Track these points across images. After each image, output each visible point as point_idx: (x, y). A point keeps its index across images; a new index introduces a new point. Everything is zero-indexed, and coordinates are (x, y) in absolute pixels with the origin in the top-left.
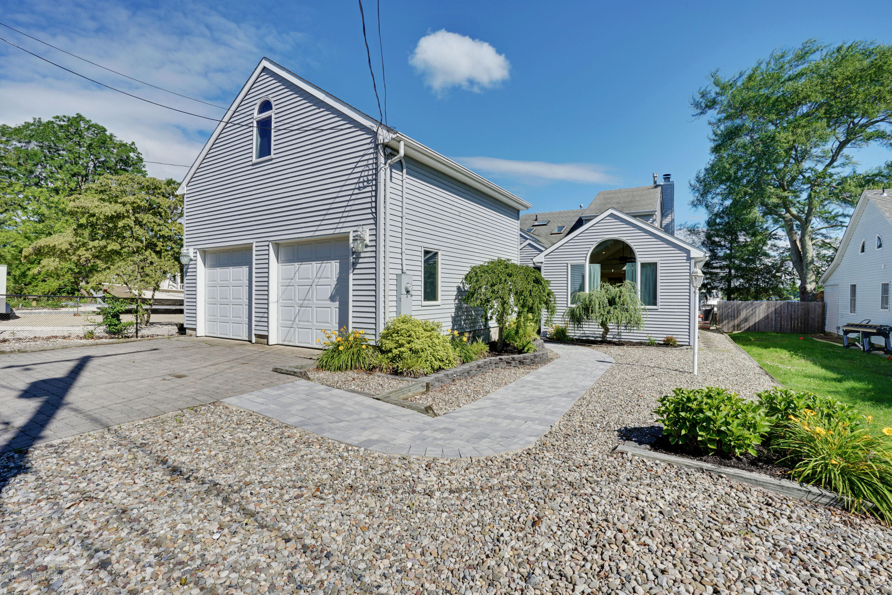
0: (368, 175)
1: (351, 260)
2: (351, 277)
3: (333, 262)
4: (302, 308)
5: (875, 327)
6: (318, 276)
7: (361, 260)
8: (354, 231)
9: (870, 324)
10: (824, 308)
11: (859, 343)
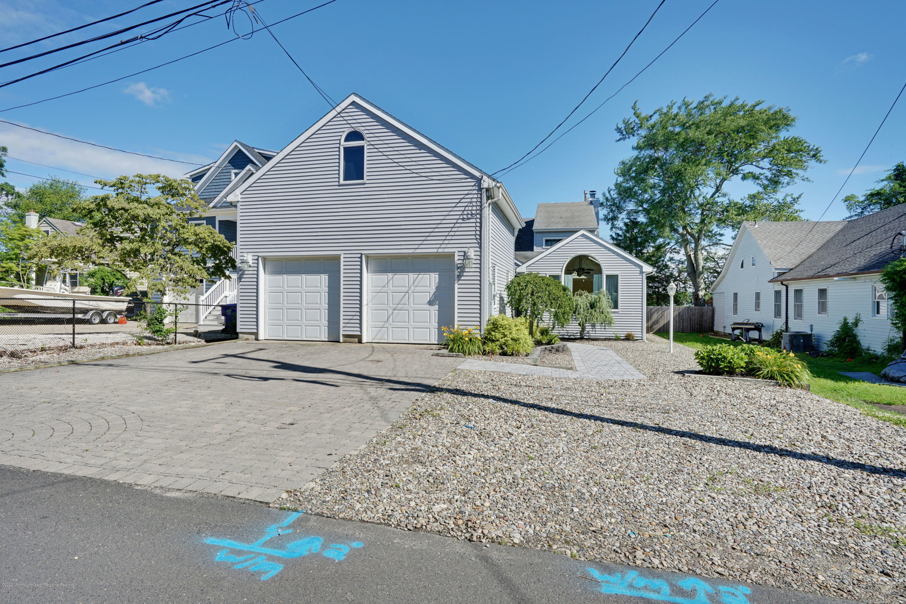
0: (472, 210)
1: (457, 273)
2: (456, 286)
3: (432, 274)
4: (395, 311)
5: (753, 324)
6: (415, 284)
7: (465, 274)
8: (459, 252)
9: (749, 322)
10: (713, 311)
11: (742, 337)
